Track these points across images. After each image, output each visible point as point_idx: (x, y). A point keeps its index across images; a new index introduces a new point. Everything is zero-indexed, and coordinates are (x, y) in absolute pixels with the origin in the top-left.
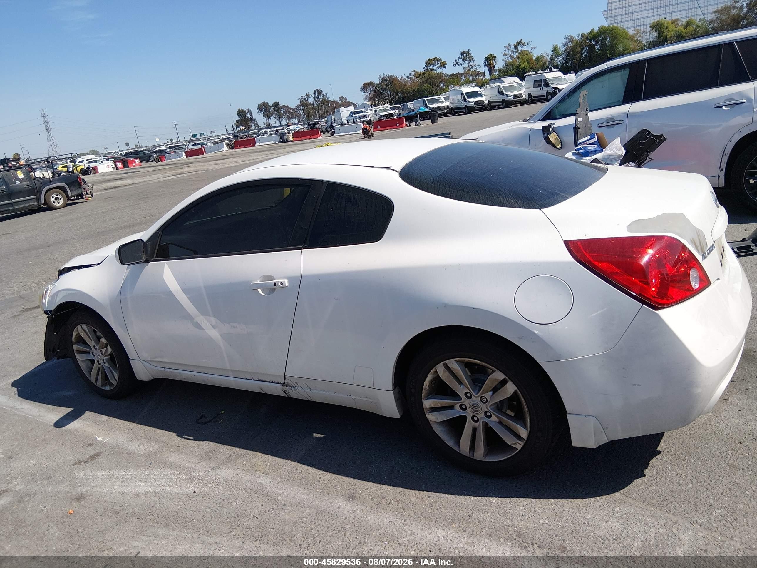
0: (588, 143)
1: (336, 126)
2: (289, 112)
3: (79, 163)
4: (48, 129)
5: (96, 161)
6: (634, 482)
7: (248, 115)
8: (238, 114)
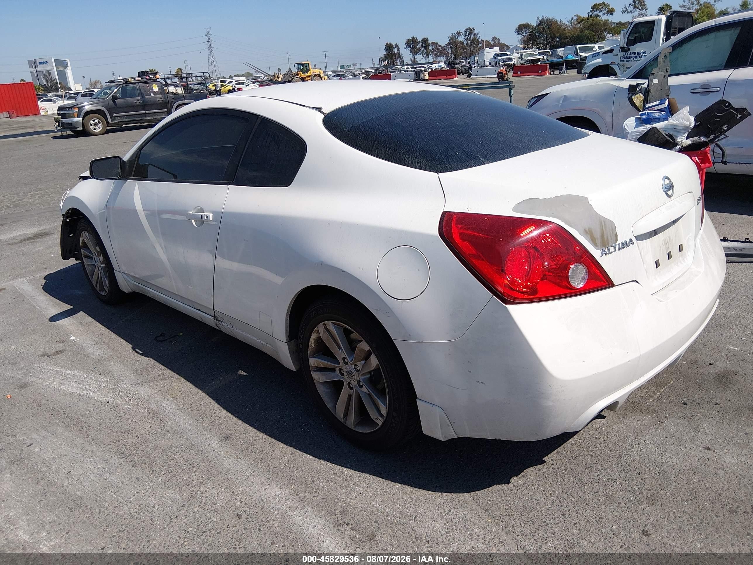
0: (656, 109)
1: (474, 67)
2: (438, 49)
3: (228, 83)
4: (210, 48)
5: (244, 83)
6: (493, 487)
7: (395, 50)
8: (385, 48)
